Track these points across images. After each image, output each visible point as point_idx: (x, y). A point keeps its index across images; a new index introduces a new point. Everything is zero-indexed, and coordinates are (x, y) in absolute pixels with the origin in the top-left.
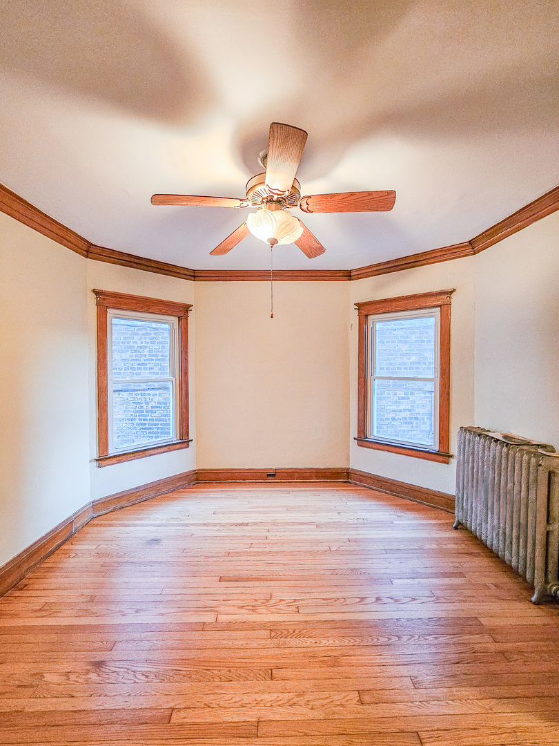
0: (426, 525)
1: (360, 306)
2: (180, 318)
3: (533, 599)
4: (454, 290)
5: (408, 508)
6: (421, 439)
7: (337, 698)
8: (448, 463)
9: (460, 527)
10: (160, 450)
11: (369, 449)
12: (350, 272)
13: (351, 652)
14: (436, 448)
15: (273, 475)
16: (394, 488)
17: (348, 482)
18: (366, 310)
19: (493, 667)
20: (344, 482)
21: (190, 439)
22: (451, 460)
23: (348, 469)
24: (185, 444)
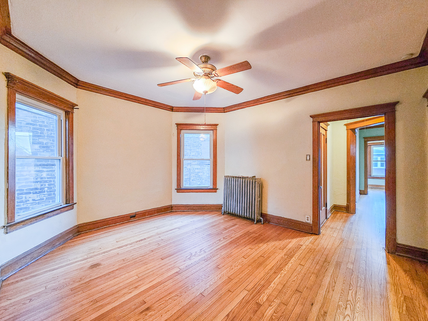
0: (214, 216)
1: (178, 125)
2: (67, 113)
3: (255, 223)
4: (218, 125)
5: (204, 214)
6: (199, 185)
7: (240, 261)
8: (216, 192)
9: (225, 213)
10: (54, 213)
11: (183, 193)
12: (173, 107)
13: (232, 252)
14: (212, 187)
15: (134, 217)
16: (195, 208)
17: (171, 212)
18: (180, 127)
19: (260, 238)
20: (170, 212)
21: (75, 202)
22: (217, 190)
23: (171, 205)
24: (71, 207)
